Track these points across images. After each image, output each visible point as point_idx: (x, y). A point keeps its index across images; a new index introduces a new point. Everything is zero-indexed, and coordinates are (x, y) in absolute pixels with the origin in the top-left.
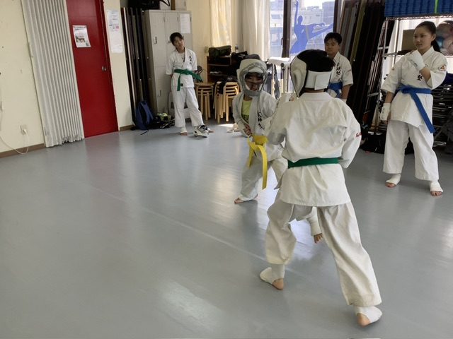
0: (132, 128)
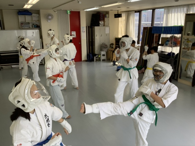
0: (86, 61)
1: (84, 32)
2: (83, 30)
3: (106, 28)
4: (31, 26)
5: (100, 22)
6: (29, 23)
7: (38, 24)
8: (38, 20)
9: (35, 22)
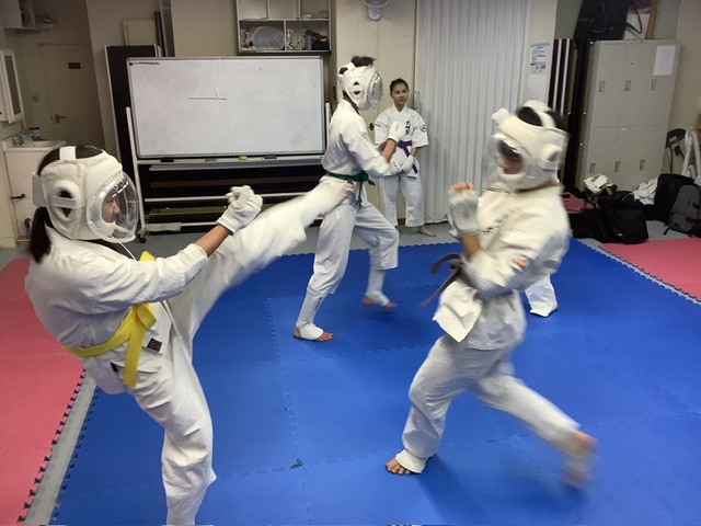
1: (544, 67)
2: (539, 60)
3: (659, 48)
4: (287, 44)
5: (632, 19)
6: (278, 25)
7: (324, 34)
8: (322, 12)
9: (307, 18)
